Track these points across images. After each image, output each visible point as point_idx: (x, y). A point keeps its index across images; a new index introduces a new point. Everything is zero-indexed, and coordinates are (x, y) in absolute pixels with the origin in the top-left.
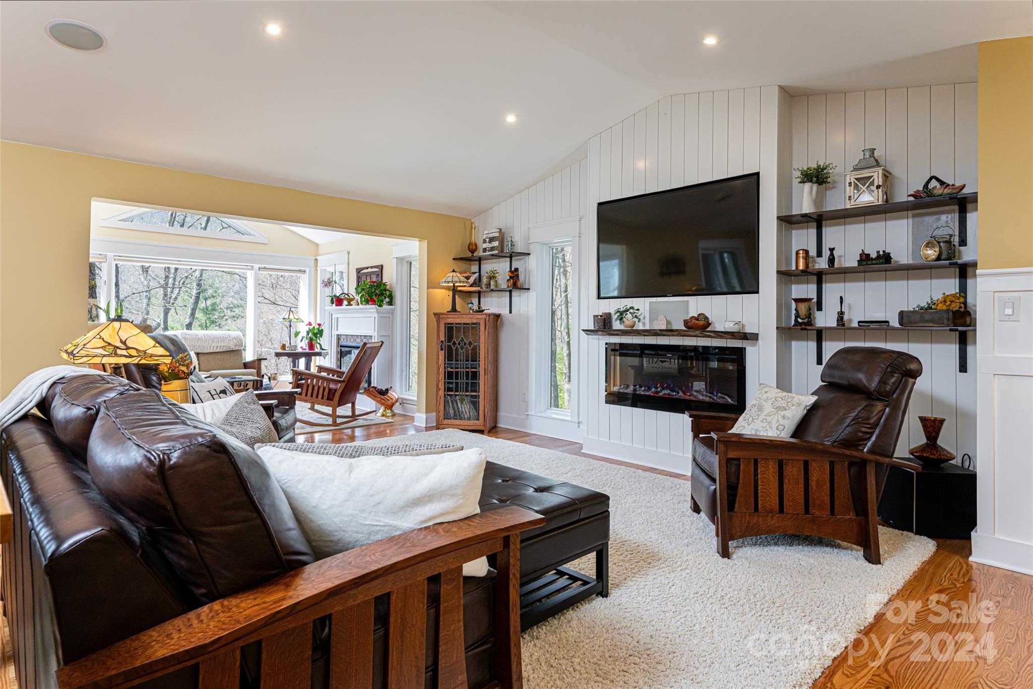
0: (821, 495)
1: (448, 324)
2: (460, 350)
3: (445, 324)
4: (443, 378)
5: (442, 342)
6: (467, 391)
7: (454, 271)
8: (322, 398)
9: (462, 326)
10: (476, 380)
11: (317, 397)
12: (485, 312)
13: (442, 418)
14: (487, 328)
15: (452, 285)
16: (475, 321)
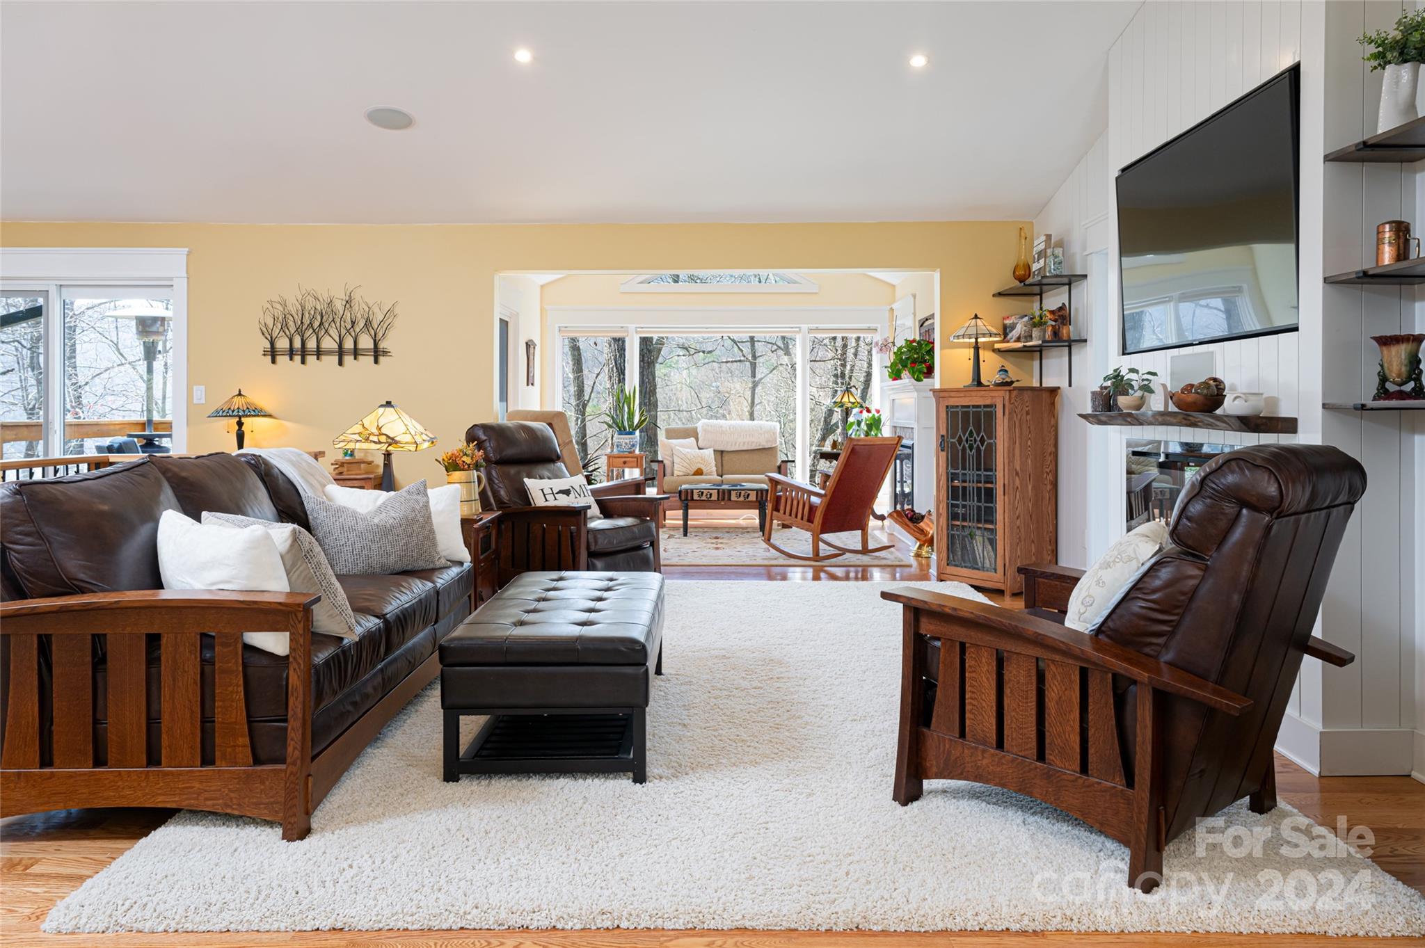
0: (1064, 729)
1: (952, 407)
2: (968, 450)
3: (947, 407)
4: (945, 496)
5: (943, 436)
6: (979, 521)
7: (976, 317)
8: (802, 519)
9: (971, 410)
10: (992, 503)
11: (796, 517)
12: (1015, 385)
13: (944, 562)
14: (1007, 412)
15: (973, 340)
16: (988, 402)
